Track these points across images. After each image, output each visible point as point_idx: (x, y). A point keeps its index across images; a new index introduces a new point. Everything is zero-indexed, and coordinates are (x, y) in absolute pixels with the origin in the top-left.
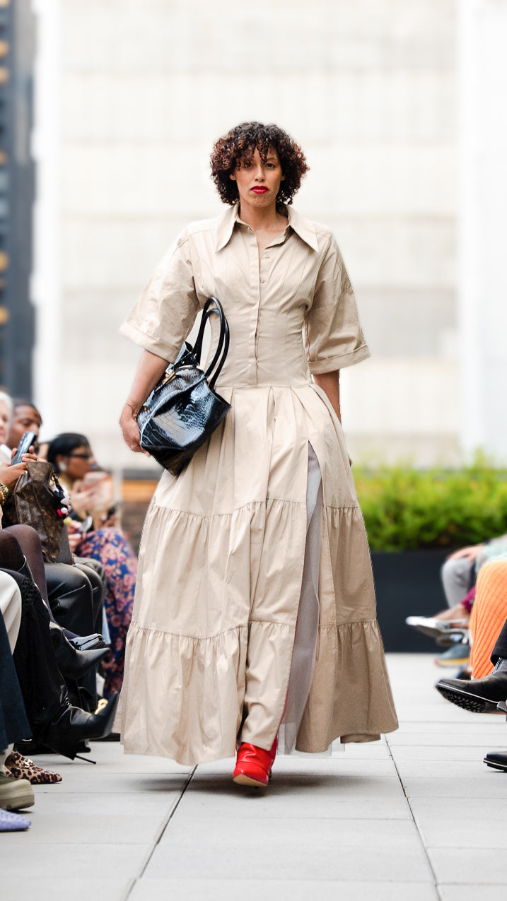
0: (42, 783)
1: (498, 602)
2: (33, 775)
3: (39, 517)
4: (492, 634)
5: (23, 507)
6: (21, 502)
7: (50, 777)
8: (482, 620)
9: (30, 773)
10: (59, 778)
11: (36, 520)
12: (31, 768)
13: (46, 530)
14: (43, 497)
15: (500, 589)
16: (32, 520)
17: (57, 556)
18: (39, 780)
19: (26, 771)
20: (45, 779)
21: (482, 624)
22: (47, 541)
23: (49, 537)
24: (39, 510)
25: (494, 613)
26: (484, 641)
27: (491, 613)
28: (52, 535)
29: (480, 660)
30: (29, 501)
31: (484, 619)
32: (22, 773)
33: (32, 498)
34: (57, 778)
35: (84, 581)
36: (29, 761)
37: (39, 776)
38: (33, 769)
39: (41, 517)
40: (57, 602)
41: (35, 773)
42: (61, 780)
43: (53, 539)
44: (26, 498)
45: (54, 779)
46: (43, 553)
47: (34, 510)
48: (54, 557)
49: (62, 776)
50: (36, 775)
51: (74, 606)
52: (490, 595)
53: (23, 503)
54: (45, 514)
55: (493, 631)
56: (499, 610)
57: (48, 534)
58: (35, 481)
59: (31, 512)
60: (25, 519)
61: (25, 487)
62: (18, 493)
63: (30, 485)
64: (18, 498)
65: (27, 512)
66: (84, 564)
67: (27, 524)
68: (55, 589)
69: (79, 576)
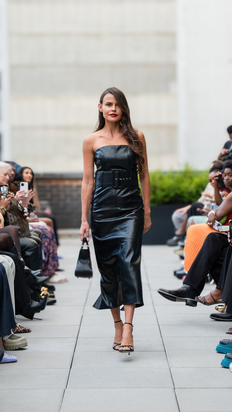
0: (24, 332)
1: (195, 241)
2: (20, 330)
3: (17, 220)
4: (192, 253)
5: (10, 216)
6: (9, 214)
7: (27, 330)
8: (189, 248)
9: (19, 329)
10: (30, 330)
11: (16, 221)
12: (19, 327)
13: (20, 225)
14: (18, 211)
15: (196, 236)
16: (14, 221)
17: (25, 234)
18: (23, 332)
19: (18, 328)
20: (25, 331)
21: (189, 249)
22: (21, 229)
23: (21, 228)
24: (17, 217)
25: (194, 245)
26: (189, 256)
27: (193, 246)
28: (22, 226)
29: (188, 263)
30: (12, 214)
31: (190, 247)
32: (16, 329)
33: (14, 212)
34: (29, 330)
35: (36, 245)
36: (19, 324)
37: (22, 330)
38: (20, 327)
39: (18, 220)
40: (25, 253)
41: (21, 329)
42: (31, 331)
43: (23, 228)
44: (11, 212)
45: (28, 331)
46: (19, 234)
47: (15, 217)
48: (23, 235)
49: (31, 330)
50: (21, 330)
51: (32, 255)
52: (192, 239)
53: (10, 214)
54: (19, 218)
55: (193, 252)
56: (196, 244)
58: (15, 206)
59: (14, 218)
60: (11, 221)
61: (11, 208)
62: (8, 211)
63: (13, 207)
64: (8, 213)
65: (12, 218)
66: (35, 235)
67: (12, 224)
68: (24, 248)
69: (34, 243)
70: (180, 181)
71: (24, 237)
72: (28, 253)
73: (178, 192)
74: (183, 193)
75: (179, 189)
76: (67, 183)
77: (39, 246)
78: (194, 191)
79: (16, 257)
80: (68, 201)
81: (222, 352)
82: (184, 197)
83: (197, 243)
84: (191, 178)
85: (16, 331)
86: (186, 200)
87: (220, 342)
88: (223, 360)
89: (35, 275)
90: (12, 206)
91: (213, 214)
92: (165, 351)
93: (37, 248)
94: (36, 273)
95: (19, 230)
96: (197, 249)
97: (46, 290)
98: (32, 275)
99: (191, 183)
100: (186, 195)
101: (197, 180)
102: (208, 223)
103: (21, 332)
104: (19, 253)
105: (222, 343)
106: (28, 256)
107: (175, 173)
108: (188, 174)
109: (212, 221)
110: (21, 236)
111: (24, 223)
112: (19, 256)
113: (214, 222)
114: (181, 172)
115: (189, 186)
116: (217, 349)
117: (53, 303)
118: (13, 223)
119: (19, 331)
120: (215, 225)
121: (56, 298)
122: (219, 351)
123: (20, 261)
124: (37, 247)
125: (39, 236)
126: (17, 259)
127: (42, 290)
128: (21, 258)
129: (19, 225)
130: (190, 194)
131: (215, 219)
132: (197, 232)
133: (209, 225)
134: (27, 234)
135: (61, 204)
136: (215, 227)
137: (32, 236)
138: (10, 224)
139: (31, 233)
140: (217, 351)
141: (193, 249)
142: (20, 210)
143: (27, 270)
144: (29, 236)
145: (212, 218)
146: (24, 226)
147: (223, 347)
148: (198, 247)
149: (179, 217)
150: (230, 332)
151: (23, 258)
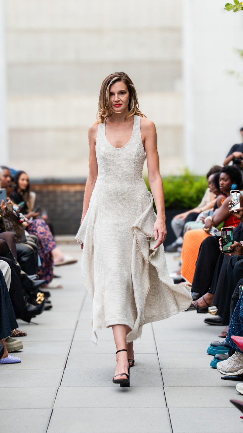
1: (192, 247)
2: (17, 333)
5: (6, 222)
7: (23, 334)
8: (186, 254)
9: (15, 333)
10: (26, 334)
11: (12, 227)
14: (14, 218)
15: (193, 242)
16: (10, 226)
17: (21, 240)
18: (19, 335)
20: (21, 335)
22: (17, 235)
23: (17, 233)
24: (12, 223)
25: (191, 251)
28: (18, 232)
30: (8, 219)
33: (9, 218)
39: (14, 226)
40: (21, 259)
43: (19, 233)
44: (7, 218)
46: (15, 239)
47: (11, 223)
48: (19, 240)
50: (17, 334)
51: (28, 260)
52: (189, 244)
53: (6, 220)
54: (15, 224)
57: (16, 232)
58: (10, 212)
59: (9, 224)
60: (7, 226)
61: (6, 214)
62: (3, 217)
63: (8, 213)
64: (4, 218)
65: (8, 224)
66: (31, 241)
67: (8, 230)
68: (20, 254)
69: (29, 249)
70: (180, 186)
71: (20, 242)
72: (24, 259)
73: (178, 197)
74: (183, 198)
75: (179, 194)
76: (64, 188)
77: (35, 251)
78: (195, 196)
79: (12, 262)
80: (66, 207)
81: (212, 354)
82: (184, 202)
83: (194, 249)
84: (191, 183)
85: (13, 335)
86: (186, 206)
87: (211, 345)
88: (212, 361)
89: (32, 279)
90: (8, 211)
91: (210, 220)
92: (157, 354)
93: (33, 254)
94: (32, 277)
95: (15, 235)
96: (194, 255)
97: (42, 296)
98: (29, 279)
99: (191, 188)
100: (186, 200)
101: (197, 185)
102: (205, 229)
103: (17, 336)
104: (15, 258)
105: (212, 345)
106: (23, 262)
107: (174, 177)
108: (188, 179)
109: (209, 226)
110: (17, 241)
111: (20, 229)
112: (15, 261)
113: (210, 228)
114: (181, 177)
115: (189, 191)
116: (208, 351)
117: (49, 308)
118: (9, 228)
119: (15, 334)
120: (212, 231)
121: (53, 304)
122: (210, 353)
123: (15, 266)
124: (33, 252)
125: (35, 242)
126: (13, 264)
127: (38, 295)
128: (17, 263)
129: (15, 230)
130: (191, 199)
131: (212, 225)
132: (194, 237)
133: (205, 231)
134: (23, 239)
135: (59, 210)
136: (212, 233)
137: (28, 242)
138: (6, 230)
139: (27, 238)
140: (208, 354)
141: (190, 255)
142: (16, 216)
143: (24, 274)
144: (25, 242)
145: (209, 224)
146: (20, 231)
147: (214, 349)
148: (195, 253)
149: (178, 223)
150: (222, 335)
151: (20, 264)
